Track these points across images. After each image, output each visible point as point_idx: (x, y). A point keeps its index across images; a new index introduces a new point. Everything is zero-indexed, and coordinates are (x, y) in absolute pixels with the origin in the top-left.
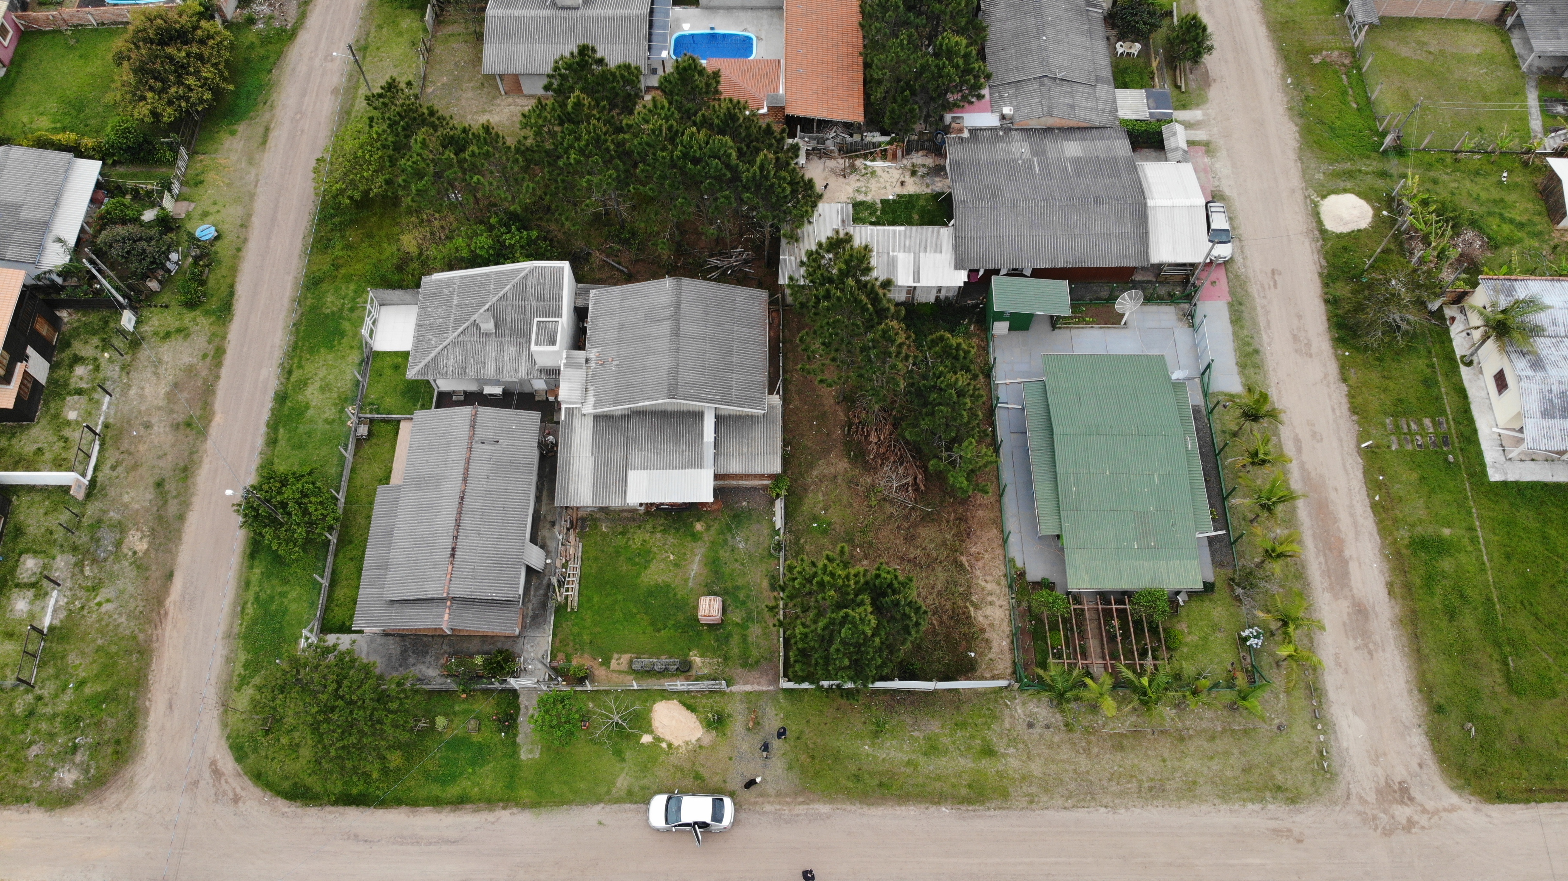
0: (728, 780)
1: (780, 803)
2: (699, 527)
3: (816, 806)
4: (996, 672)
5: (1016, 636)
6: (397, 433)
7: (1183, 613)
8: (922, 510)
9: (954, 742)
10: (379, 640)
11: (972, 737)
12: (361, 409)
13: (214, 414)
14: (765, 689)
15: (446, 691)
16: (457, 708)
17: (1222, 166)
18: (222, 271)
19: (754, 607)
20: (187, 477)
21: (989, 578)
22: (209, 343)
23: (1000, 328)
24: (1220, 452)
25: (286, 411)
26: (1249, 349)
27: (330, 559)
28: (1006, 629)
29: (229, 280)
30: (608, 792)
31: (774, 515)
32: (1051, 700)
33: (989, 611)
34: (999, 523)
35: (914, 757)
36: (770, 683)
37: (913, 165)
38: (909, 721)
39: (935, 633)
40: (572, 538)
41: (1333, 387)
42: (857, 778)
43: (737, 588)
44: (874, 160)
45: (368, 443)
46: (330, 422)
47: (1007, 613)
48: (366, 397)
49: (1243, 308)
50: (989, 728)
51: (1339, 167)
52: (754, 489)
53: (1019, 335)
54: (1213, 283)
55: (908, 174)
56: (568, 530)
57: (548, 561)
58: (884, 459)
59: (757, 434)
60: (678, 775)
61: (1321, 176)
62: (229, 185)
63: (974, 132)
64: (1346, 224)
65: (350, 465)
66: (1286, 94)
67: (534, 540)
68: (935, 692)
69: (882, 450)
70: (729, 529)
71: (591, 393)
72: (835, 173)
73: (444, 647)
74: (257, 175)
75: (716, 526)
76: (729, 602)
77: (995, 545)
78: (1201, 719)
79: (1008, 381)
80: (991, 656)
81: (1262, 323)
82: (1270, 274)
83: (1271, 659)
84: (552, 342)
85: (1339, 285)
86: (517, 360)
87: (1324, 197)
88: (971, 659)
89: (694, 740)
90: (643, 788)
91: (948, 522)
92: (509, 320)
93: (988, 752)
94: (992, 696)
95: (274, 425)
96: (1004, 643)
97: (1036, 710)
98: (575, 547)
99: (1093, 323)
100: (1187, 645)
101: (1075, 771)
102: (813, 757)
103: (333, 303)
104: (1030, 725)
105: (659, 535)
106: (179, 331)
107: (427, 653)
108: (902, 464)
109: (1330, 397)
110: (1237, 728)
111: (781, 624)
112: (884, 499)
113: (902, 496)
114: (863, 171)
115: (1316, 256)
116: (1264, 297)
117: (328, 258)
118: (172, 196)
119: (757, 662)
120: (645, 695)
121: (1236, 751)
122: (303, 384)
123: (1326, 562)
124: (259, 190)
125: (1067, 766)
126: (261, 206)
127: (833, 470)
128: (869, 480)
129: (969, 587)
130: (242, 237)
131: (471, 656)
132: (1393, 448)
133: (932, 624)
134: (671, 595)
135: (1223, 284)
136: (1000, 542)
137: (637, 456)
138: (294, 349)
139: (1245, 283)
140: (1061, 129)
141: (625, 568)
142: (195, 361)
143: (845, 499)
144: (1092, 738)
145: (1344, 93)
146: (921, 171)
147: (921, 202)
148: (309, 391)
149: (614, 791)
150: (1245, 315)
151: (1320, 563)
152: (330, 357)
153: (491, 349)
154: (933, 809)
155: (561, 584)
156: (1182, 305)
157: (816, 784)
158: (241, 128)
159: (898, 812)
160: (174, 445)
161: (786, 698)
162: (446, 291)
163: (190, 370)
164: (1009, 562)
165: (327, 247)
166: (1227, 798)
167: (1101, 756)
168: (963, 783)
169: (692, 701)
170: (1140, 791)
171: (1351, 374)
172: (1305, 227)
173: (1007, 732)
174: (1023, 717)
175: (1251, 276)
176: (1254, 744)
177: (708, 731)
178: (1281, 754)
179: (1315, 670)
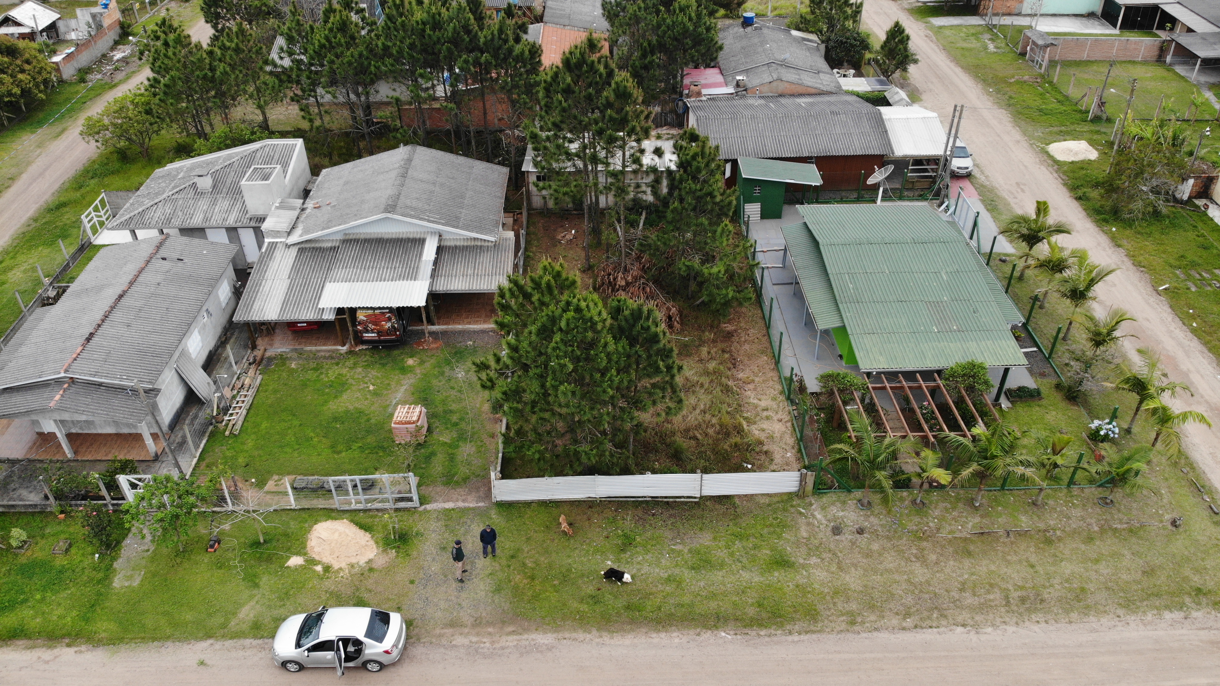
2: (410, 362)
5: (801, 443)
7: (1010, 418)
14: (471, 505)
16: (47, 528)
19: (469, 428)
21: (762, 397)
23: (752, 212)
28: (790, 440)
30: (226, 622)
36: (480, 499)
38: (669, 534)
40: (252, 372)
42: (595, 599)
47: (789, 424)
48: (68, 274)
49: (995, 202)
50: (779, 537)
51: (1055, 129)
52: (483, 332)
53: (771, 224)
54: (961, 188)
56: (249, 365)
57: (217, 395)
59: (486, 259)
61: (1040, 134)
62: (13, 158)
64: (1074, 156)
66: (991, 96)
67: (206, 368)
70: (448, 363)
74: (41, 152)
75: (432, 361)
76: (436, 424)
77: (766, 368)
79: (765, 250)
80: (773, 467)
82: (1015, 185)
85: (1084, 190)
87: (1048, 144)
90: (276, 620)
91: (709, 353)
92: (229, 182)
93: (782, 563)
96: (789, 453)
98: (253, 379)
102: (532, 578)
104: (837, 530)
105: (359, 370)
109: (1110, 256)
115: (1056, 175)
116: (1015, 198)
119: (465, 479)
120: (306, 514)
121: (1126, 553)
124: (38, 160)
126: (34, 168)
129: (739, 405)
132: (1193, 289)
135: (971, 190)
136: (773, 366)
139: (993, 190)
140: (792, 94)
141: (309, 397)
144: (925, 543)
145: (1043, 95)
150: (999, 206)
152: (47, 250)
153: (204, 203)
154: (707, 635)
157: (534, 609)
161: (499, 514)
162: (172, 171)
164: (785, 379)
165: (80, 187)
166: (1132, 606)
167: (943, 564)
168: (750, 601)
169: (369, 520)
170: (1008, 603)
171: (1124, 243)
172: (1037, 160)
173: (804, 541)
174: (824, 522)
175: (997, 186)
176: (1147, 543)
177: (385, 551)
178: (1186, 553)
179: (1193, 468)
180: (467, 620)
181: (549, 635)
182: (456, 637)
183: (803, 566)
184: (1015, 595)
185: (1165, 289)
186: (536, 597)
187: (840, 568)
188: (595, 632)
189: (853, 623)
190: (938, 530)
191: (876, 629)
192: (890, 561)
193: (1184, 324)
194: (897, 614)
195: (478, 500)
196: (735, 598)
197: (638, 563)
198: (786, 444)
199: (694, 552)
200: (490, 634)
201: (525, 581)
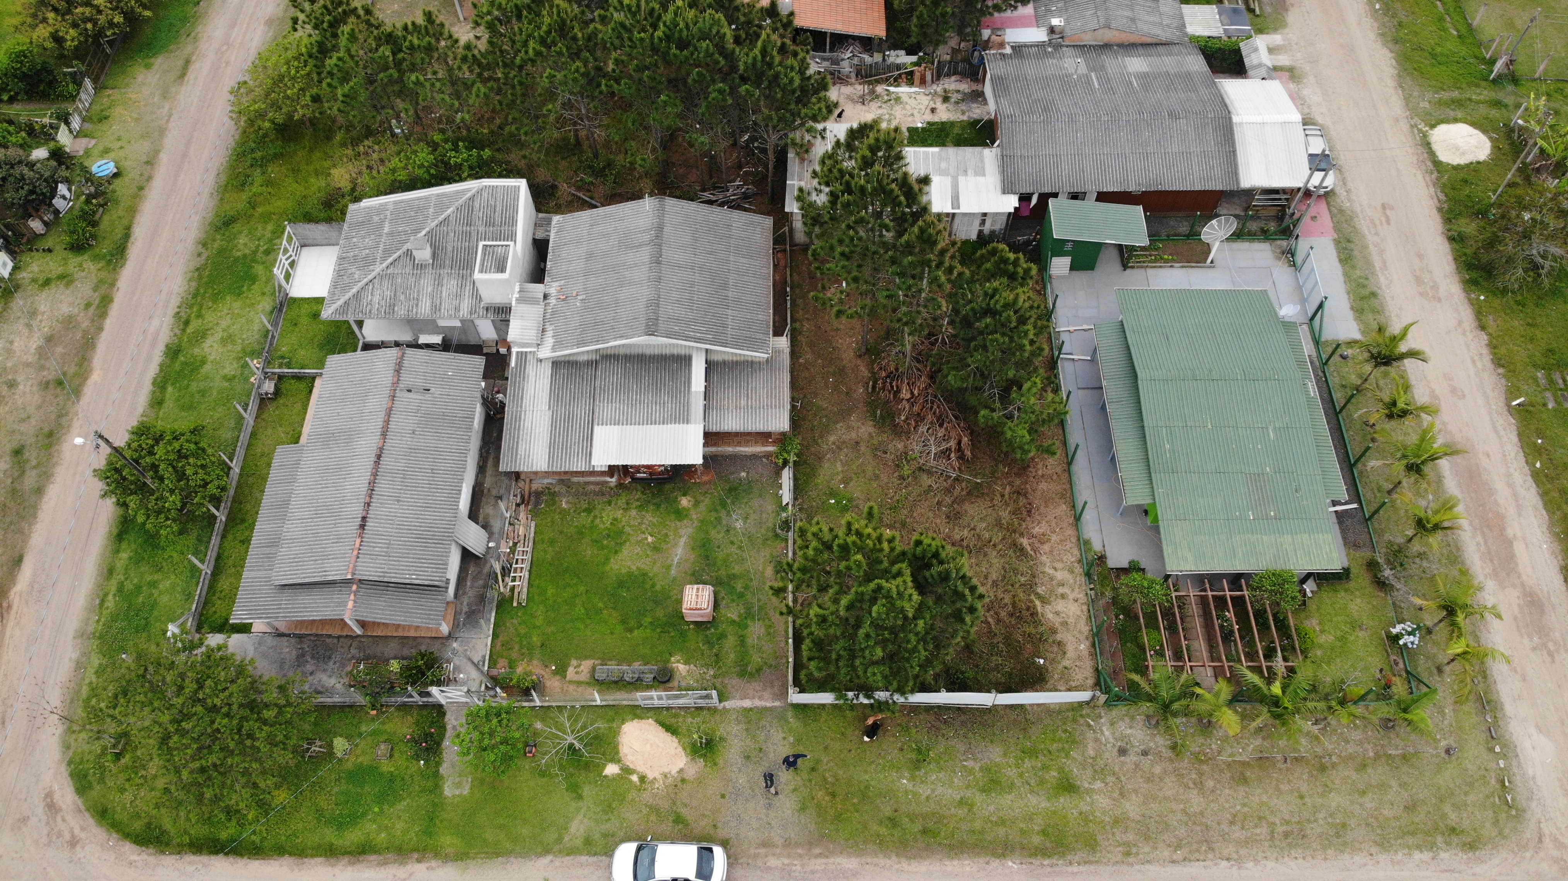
0: (720, 825)
1: (789, 856)
2: (685, 502)
3: (838, 860)
4: (1073, 684)
5: (1096, 638)
6: (311, 392)
7: (1312, 606)
8: (968, 481)
9: (1021, 775)
10: (270, 641)
11: (1044, 767)
12: (268, 362)
13: (91, 370)
14: (769, 704)
15: (351, 706)
16: (363, 728)
17: (1311, 92)
18: (121, 211)
19: (755, 601)
20: (50, 446)
21: (1059, 565)
22: (95, 291)
23: (1060, 265)
24: (1341, 410)
25: (177, 366)
26: (1364, 292)
27: (215, 540)
28: (1086, 629)
29: (125, 222)
30: (559, 840)
31: (781, 488)
32: (1148, 717)
33: (1060, 606)
34: (1069, 495)
35: (968, 793)
36: (776, 697)
37: (945, 91)
38: (961, 747)
39: (991, 634)
40: (522, 516)
41: (1470, 336)
42: (893, 822)
43: (733, 577)
44: (898, 86)
45: (275, 404)
46: (230, 379)
47: (1085, 608)
48: (276, 350)
49: (1353, 246)
50: (1067, 756)
51: (1446, 95)
52: (755, 457)
53: (1082, 277)
54: (1314, 218)
55: (939, 101)
56: (518, 505)
57: (491, 545)
58: (919, 418)
59: (759, 383)
60: (653, 818)
61: (1427, 105)
62: (137, 120)
63: (1019, 49)
64: (1463, 154)
65: (250, 429)
66: (1376, 19)
67: (473, 515)
68: (993, 710)
69: (916, 408)
70: (724, 505)
71: (549, 334)
72: (852, 100)
73: (353, 651)
74: (171, 109)
75: (707, 501)
76: (722, 595)
77: (1065, 525)
78: (1347, 742)
79: (1071, 329)
80: (1066, 663)
81: (1377, 263)
82: (1379, 208)
83: (1430, 663)
84: (501, 269)
85: (1463, 221)
86: (459, 296)
87: (1433, 127)
88: (1039, 668)
89: (674, 771)
90: (605, 836)
91: (1003, 496)
92: (450, 249)
93: (1067, 787)
94: (1070, 714)
95: (161, 383)
96: (1082, 647)
97: (1129, 731)
98: (526, 527)
99: (1173, 261)
100: (1320, 646)
101: (1184, 811)
102: (833, 795)
103: (245, 244)
104: (1122, 752)
105: (634, 513)
106: (61, 277)
107: (330, 658)
108: (941, 425)
109: (1468, 347)
110: (1393, 752)
111: (790, 611)
112: (920, 469)
113: (943, 464)
114: (886, 98)
115: (1432, 190)
116: (1377, 234)
117: (244, 196)
118: (71, 131)
119: (759, 670)
120: (611, 713)
121: (1393, 783)
122: (201, 335)
123: (1486, 542)
124: (172, 125)
125: (1174, 806)
126: (172, 142)
127: (854, 435)
128: (900, 446)
129: (1033, 576)
130: (146, 175)
131: (387, 661)
132: (1550, 406)
133: (987, 623)
134: (648, 586)
135: (1325, 219)
136: (1072, 520)
137: (605, 409)
138: (195, 296)
139: (1352, 218)
140: (1121, 46)
141: (588, 552)
142: (76, 310)
143: (869, 469)
144: (1205, 767)
145: (1441, 19)
146: (955, 97)
147: (957, 130)
148: (208, 342)
149: (566, 839)
150: (1356, 253)
151: (1478, 544)
152: (237, 305)
153: (427, 284)
154: (995, 863)
155: (505, 572)
156: (1279, 242)
157: (837, 831)
158: (159, 62)
159: (949, 868)
160: (39, 407)
161: (796, 717)
162: (376, 219)
163: (69, 322)
164: (1084, 544)
165: (243, 185)
166: (1387, 845)
167: (1219, 792)
168: (1036, 828)
169: (673, 720)
170: (1272, 838)
171: (1490, 320)
172: (1415, 158)
173: (1091, 761)
174: (1111, 740)
175: (1358, 210)
176: (1416, 773)
177: (692, 759)
178: (1452, 786)
179: (1485, 677)
180: (779, 841)
181: (853, 859)
182: (770, 858)
183: (1088, 791)
184: (1280, 829)
185: (1519, 405)
186: (838, 817)
187: (1122, 794)
188: (894, 858)
189: (1128, 854)
190: (1219, 753)
191: (1148, 862)
192: (1170, 787)
193: (1527, 462)
194: (1169, 846)
195: (774, 700)
196: (1022, 825)
197: (932, 783)
198: (1080, 632)
199: (986, 770)
200: (800, 856)
201: (827, 798)
